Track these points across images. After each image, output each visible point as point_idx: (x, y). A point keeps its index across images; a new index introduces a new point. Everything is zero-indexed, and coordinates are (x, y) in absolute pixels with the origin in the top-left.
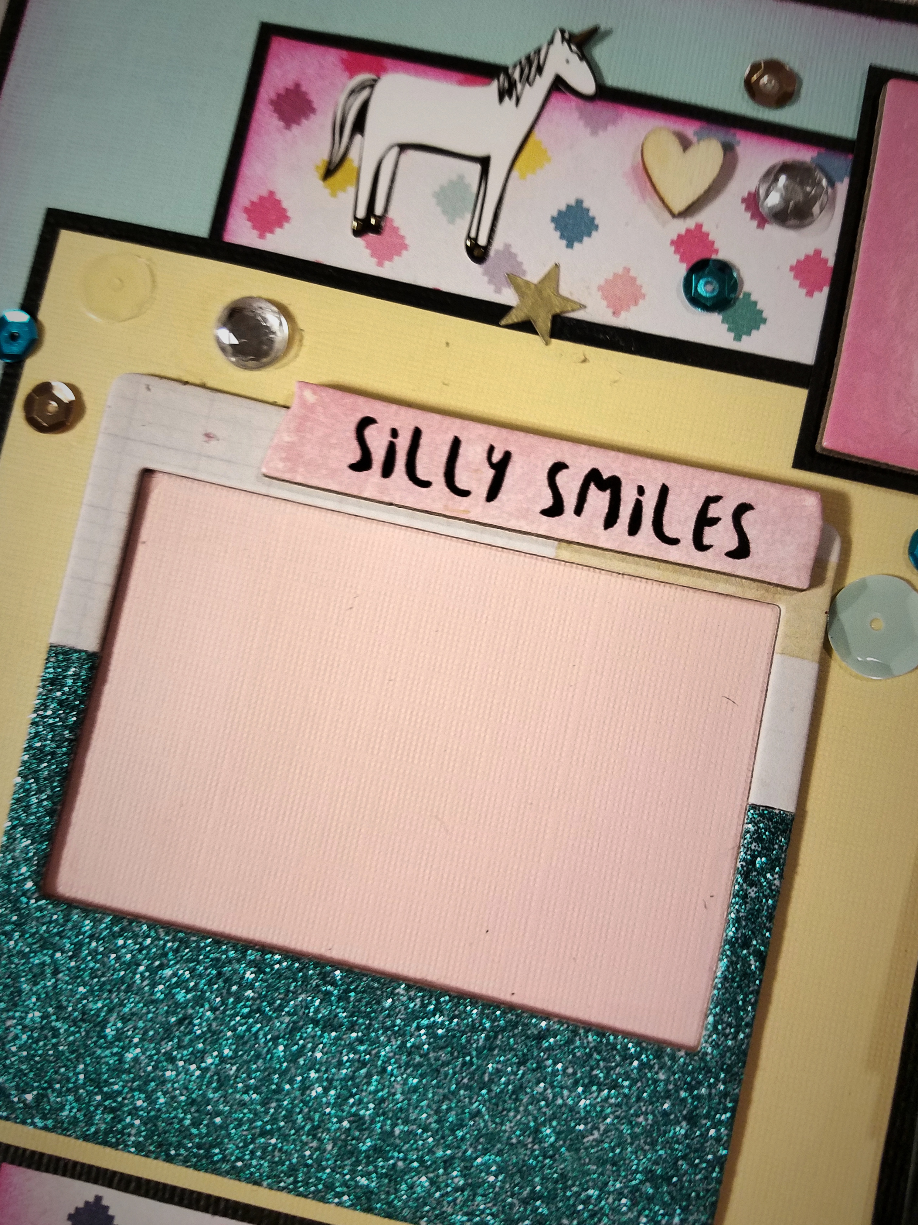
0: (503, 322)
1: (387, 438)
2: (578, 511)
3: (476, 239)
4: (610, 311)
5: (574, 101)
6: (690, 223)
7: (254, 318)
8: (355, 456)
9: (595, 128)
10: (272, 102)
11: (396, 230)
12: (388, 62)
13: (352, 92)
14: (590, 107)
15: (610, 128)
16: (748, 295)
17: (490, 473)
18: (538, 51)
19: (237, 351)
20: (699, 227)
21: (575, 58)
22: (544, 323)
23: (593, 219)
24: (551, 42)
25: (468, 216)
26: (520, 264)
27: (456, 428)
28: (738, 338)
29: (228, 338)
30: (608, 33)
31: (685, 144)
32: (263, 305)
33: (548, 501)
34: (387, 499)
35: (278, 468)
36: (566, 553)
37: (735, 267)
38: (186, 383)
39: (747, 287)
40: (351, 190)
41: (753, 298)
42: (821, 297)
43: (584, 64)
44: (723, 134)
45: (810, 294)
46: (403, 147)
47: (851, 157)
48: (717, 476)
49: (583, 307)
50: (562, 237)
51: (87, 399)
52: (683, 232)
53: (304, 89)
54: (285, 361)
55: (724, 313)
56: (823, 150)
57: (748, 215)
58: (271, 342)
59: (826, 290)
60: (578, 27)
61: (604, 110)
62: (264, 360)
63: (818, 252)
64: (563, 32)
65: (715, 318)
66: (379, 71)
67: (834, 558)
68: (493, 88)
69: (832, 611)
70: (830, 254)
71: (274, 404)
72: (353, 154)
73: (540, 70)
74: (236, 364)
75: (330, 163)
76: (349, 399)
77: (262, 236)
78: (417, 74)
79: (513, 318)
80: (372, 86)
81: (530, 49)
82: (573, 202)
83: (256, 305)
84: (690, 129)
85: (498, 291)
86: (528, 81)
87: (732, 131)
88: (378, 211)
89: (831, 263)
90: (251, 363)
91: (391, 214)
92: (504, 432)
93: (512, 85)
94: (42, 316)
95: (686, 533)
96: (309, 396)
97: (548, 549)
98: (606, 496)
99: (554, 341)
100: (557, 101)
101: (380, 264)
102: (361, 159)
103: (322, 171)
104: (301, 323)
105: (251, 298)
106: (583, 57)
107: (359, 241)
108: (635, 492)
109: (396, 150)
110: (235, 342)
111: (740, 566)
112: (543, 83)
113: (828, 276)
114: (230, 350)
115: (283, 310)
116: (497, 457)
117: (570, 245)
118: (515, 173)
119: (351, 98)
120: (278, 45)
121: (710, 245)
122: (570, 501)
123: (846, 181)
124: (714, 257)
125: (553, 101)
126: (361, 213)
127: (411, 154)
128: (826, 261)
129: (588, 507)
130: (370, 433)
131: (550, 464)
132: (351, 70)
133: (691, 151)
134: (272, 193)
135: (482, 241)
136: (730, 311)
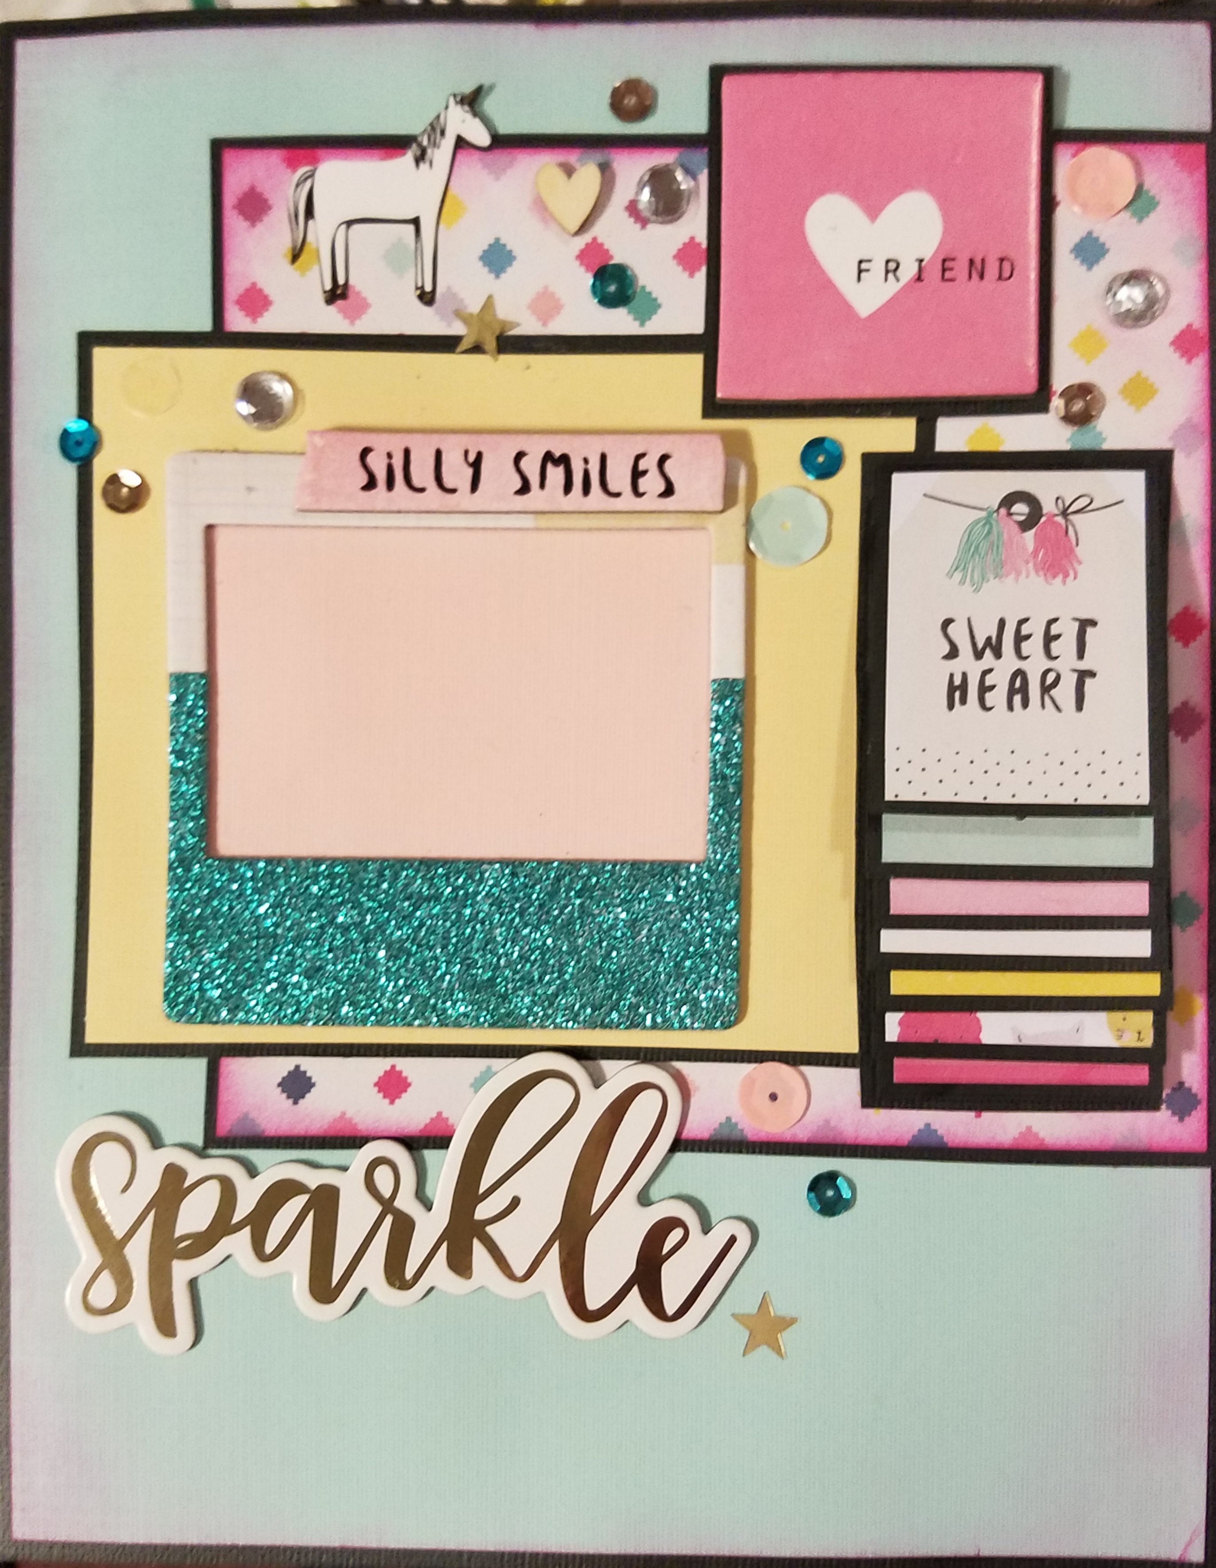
0: (459, 349)
1: (385, 461)
2: (542, 485)
3: (422, 287)
4: (540, 324)
5: (477, 155)
6: (586, 238)
7: (263, 388)
8: (364, 479)
9: (497, 173)
10: (234, 207)
11: (358, 294)
12: (321, 152)
13: (297, 185)
14: (490, 157)
15: (509, 171)
16: (643, 287)
17: (470, 471)
18: (438, 117)
19: (256, 417)
20: (595, 239)
21: (469, 117)
22: (491, 344)
23: (511, 251)
24: (447, 107)
25: (413, 269)
26: (462, 300)
27: (435, 442)
28: (642, 324)
29: (246, 408)
30: (491, 88)
31: (569, 171)
32: (270, 376)
33: (518, 484)
34: (395, 508)
35: (307, 501)
36: (543, 521)
37: (629, 267)
38: (223, 452)
39: (642, 281)
40: (316, 268)
41: (648, 289)
42: (702, 275)
43: (477, 121)
44: (598, 156)
45: (692, 275)
46: (349, 223)
47: (706, 150)
48: (639, 438)
49: (518, 325)
50: (491, 271)
51: (150, 480)
52: (582, 246)
53: (258, 190)
54: (295, 417)
55: (627, 306)
56: (682, 150)
57: (632, 220)
58: (281, 405)
59: (704, 269)
60: (468, 88)
61: (501, 157)
62: (278, 420)
63: (692, 239)
64: (455, 96)
65: (621, 312)
66: (314, 161)
67: (742, 482)
68: (409, 157)
69: (749, 524)
70: (702, 238)
71: (294, 453)
72: (310, 238)
73: (443, 133)
74: (258, 428)
75: (294, 249)
76: (348, 437)
77: (254, 320)
78: (346, 158)
79: (464, 345)
80: (312, 176)
81: (431, 117)
82: (492, 241)
83: (263, 378)
84: (572, 157)
85: (449, 325)
86: (435, 145)
87: (606, 151)
88: (341, 281)
89: (704, 245)
90: (269, 425)
91: (351, 282)
92: (474, 438)
93: (424, 152)
94: (96, 420)
95: (626, 487)
96: (319, 441)
97: (528, 521)
98: (561, 470)
99: (502, 357)
100: (461, 156)
101: (352, 322)
102: (317, 240)
103: (289, 257)
104: (301, 384)
105: (258, 373)
106: (475, 114)
107: (332, 309)
108: (582, 463)
109: (344, 227)
110: (253, 410)
111: (669, 503)
112: (448, 143)
113: (704, 256)
114: (251, 419)
115: (283, 377)
116: (472, 458)
117: (497, 277)
118: (441, 226)
119: (299, 189)
120: (229, 157)
121: (606, 253)
122: (534, 480)
123: (706, 172)
124: (612, 262)
125: (459, 157)
126: (328, 286)
127: (356, 227)
128: (699, 244)
129: (548, 482)
130: (370, 459)
131: (514, 455)
132: (293, 164)
133: (575, 176)
134: (254, 285)
135: (428, 288)
136: (631, 304)
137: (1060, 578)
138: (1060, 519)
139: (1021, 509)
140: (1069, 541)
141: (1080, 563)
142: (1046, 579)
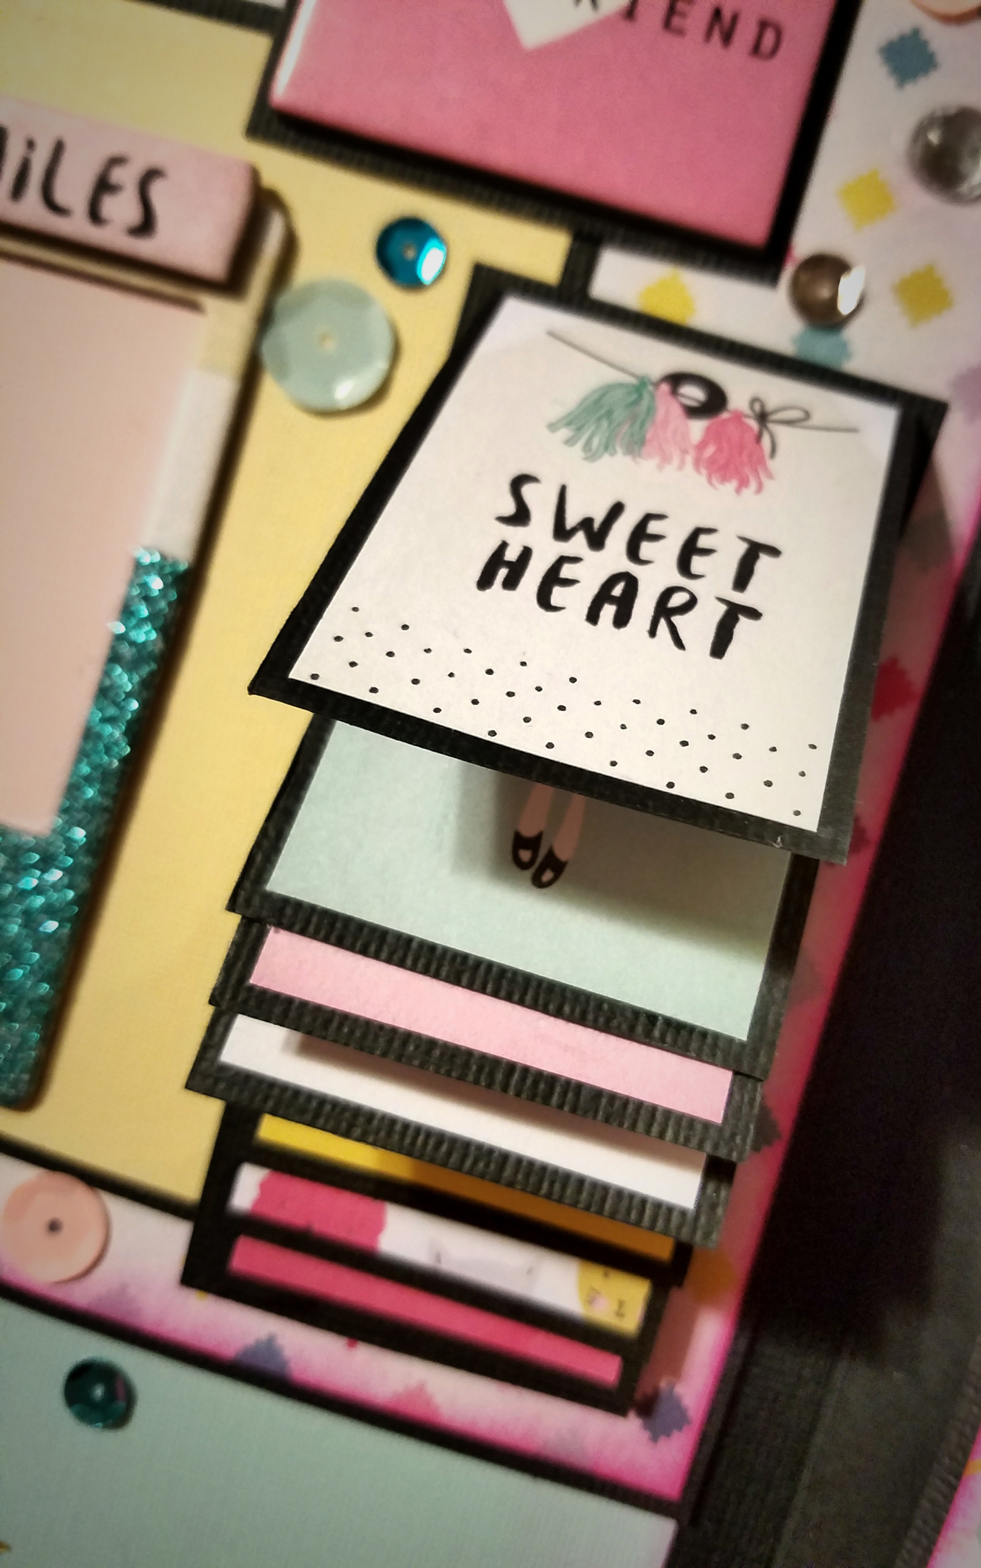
69: (266, 320)
95: (80, 203)
108: (24, 146)
111: (143, 247)
137: (732, 485)
138: (754, 424)
139: (694, 394)
140: (761, 449)
141: (770, 476)
142: (710, 482)
